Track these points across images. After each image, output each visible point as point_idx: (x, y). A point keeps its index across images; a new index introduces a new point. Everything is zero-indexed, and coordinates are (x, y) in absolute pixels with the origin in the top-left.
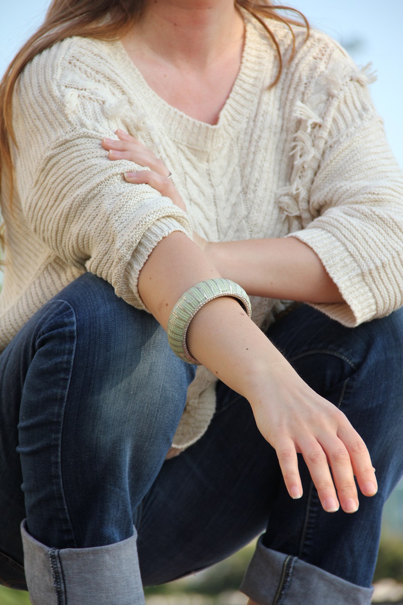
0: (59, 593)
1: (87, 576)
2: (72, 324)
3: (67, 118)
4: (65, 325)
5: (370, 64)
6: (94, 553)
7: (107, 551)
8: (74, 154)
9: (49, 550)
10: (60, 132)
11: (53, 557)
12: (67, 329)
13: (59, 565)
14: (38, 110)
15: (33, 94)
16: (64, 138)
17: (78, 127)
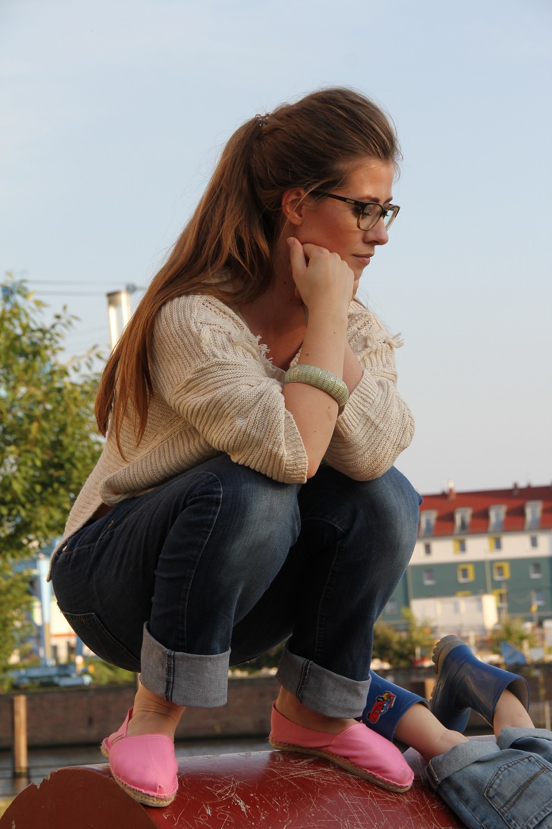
0: (168, 682)
1: (192, 674)
2: (219, 493)
3: (202, 351)
4: (214, 493)
5: (399, 334)
6: (201, 659)
7: (210, 659)
8: (210, 381)
9: (168, 651)
10: (198, 361)
11: (169, 656)
12: (215, 496)
13: (172, 663)
14: (179, 341)
15: (174, 327)
16: (201, 366)
17: (211, 358)
